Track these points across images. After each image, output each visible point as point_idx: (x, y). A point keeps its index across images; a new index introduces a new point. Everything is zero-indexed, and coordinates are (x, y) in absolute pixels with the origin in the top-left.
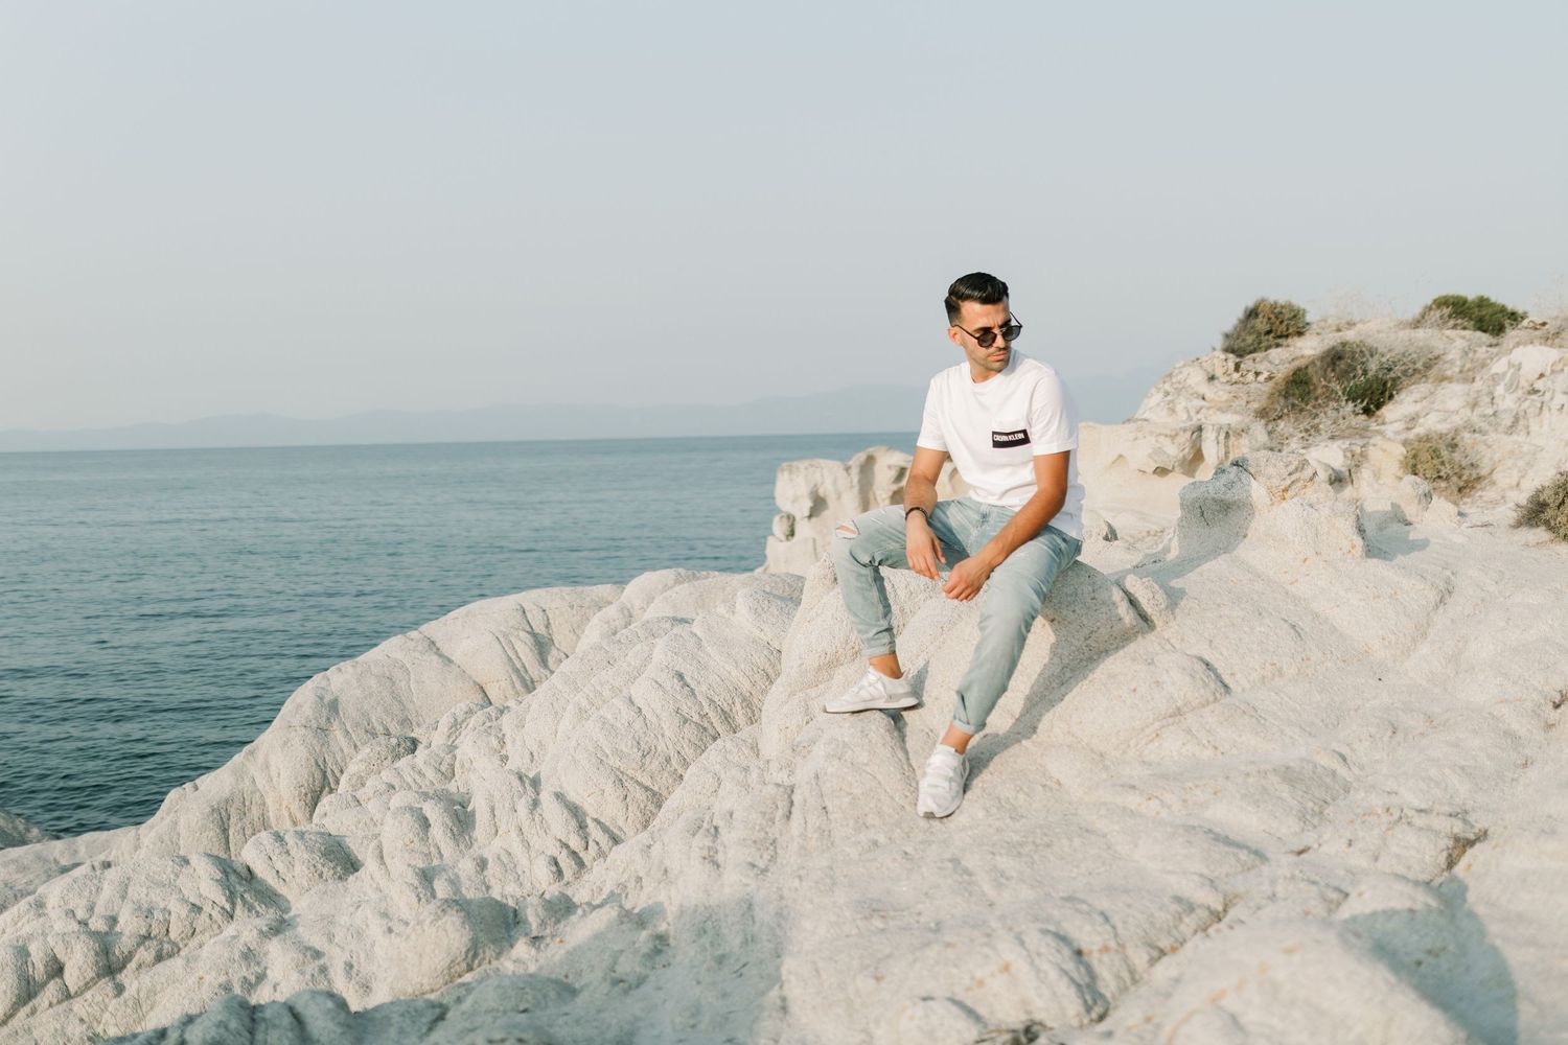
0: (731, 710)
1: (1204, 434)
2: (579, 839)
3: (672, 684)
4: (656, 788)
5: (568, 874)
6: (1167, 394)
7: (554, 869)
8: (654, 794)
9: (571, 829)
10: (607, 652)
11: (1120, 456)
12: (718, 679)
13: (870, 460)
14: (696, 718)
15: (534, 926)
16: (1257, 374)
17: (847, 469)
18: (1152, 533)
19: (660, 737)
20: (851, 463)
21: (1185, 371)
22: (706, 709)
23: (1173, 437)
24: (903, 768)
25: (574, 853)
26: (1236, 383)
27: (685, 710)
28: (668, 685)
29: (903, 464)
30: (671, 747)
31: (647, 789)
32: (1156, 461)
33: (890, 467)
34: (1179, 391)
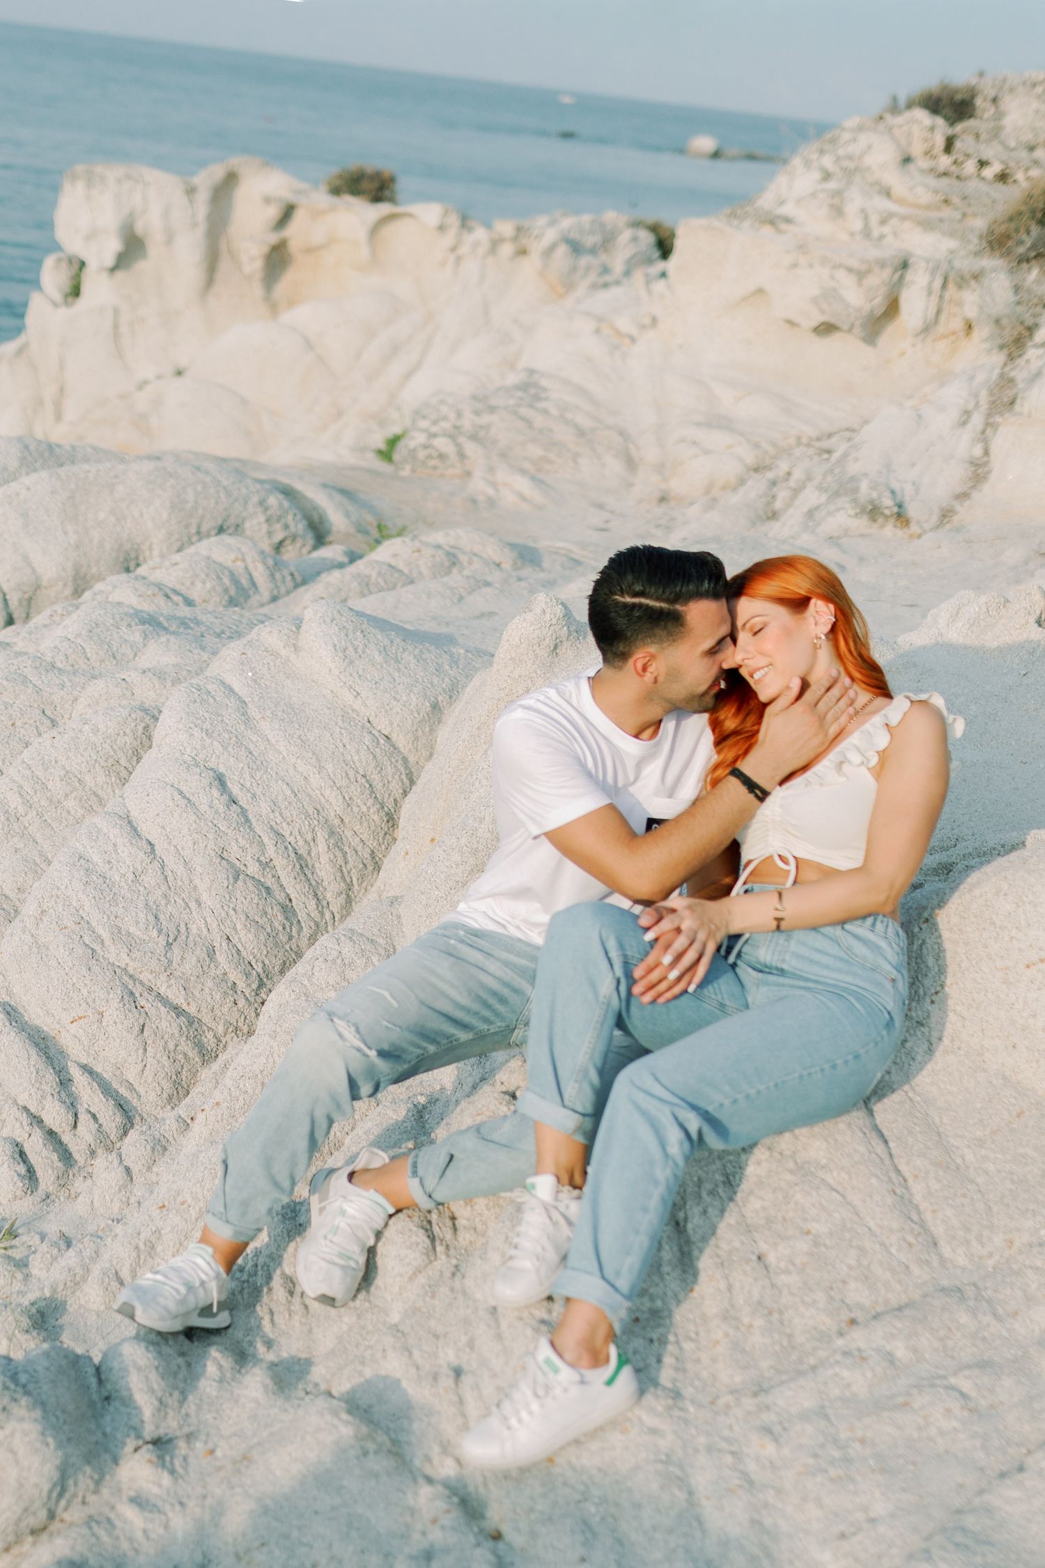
0: (309, 853)
1: (909, 276)
2: (63, 1110)
3: (207, 799)
4: (192, 1010)
5: (46, 1178)
6: (827, 176)
7: (22, 1169)
8: (191, 1021)
9: (48, 1089)
10: (38, 691)
11: (760, 291)
12: (289, 792)
13: (231, 179)
14: (253, 869)
15: (147, 1411)
16: (982, 164)
17: (191, 191)
18: (804, 440)
19: (193, 905)
20: (197, 180)
21: (864, 139)
22: (271, 851)
23: (861, 275)
24: (890, 1179)
25: (51, 1133)
26: (945, 174)
27: (234, 852)
28: (202, 801)
29: (289, 197)
30: (214, 925)
31: (178, 1011)
32: (823, 312)
33: (267, 200)
34: (849, 174)
